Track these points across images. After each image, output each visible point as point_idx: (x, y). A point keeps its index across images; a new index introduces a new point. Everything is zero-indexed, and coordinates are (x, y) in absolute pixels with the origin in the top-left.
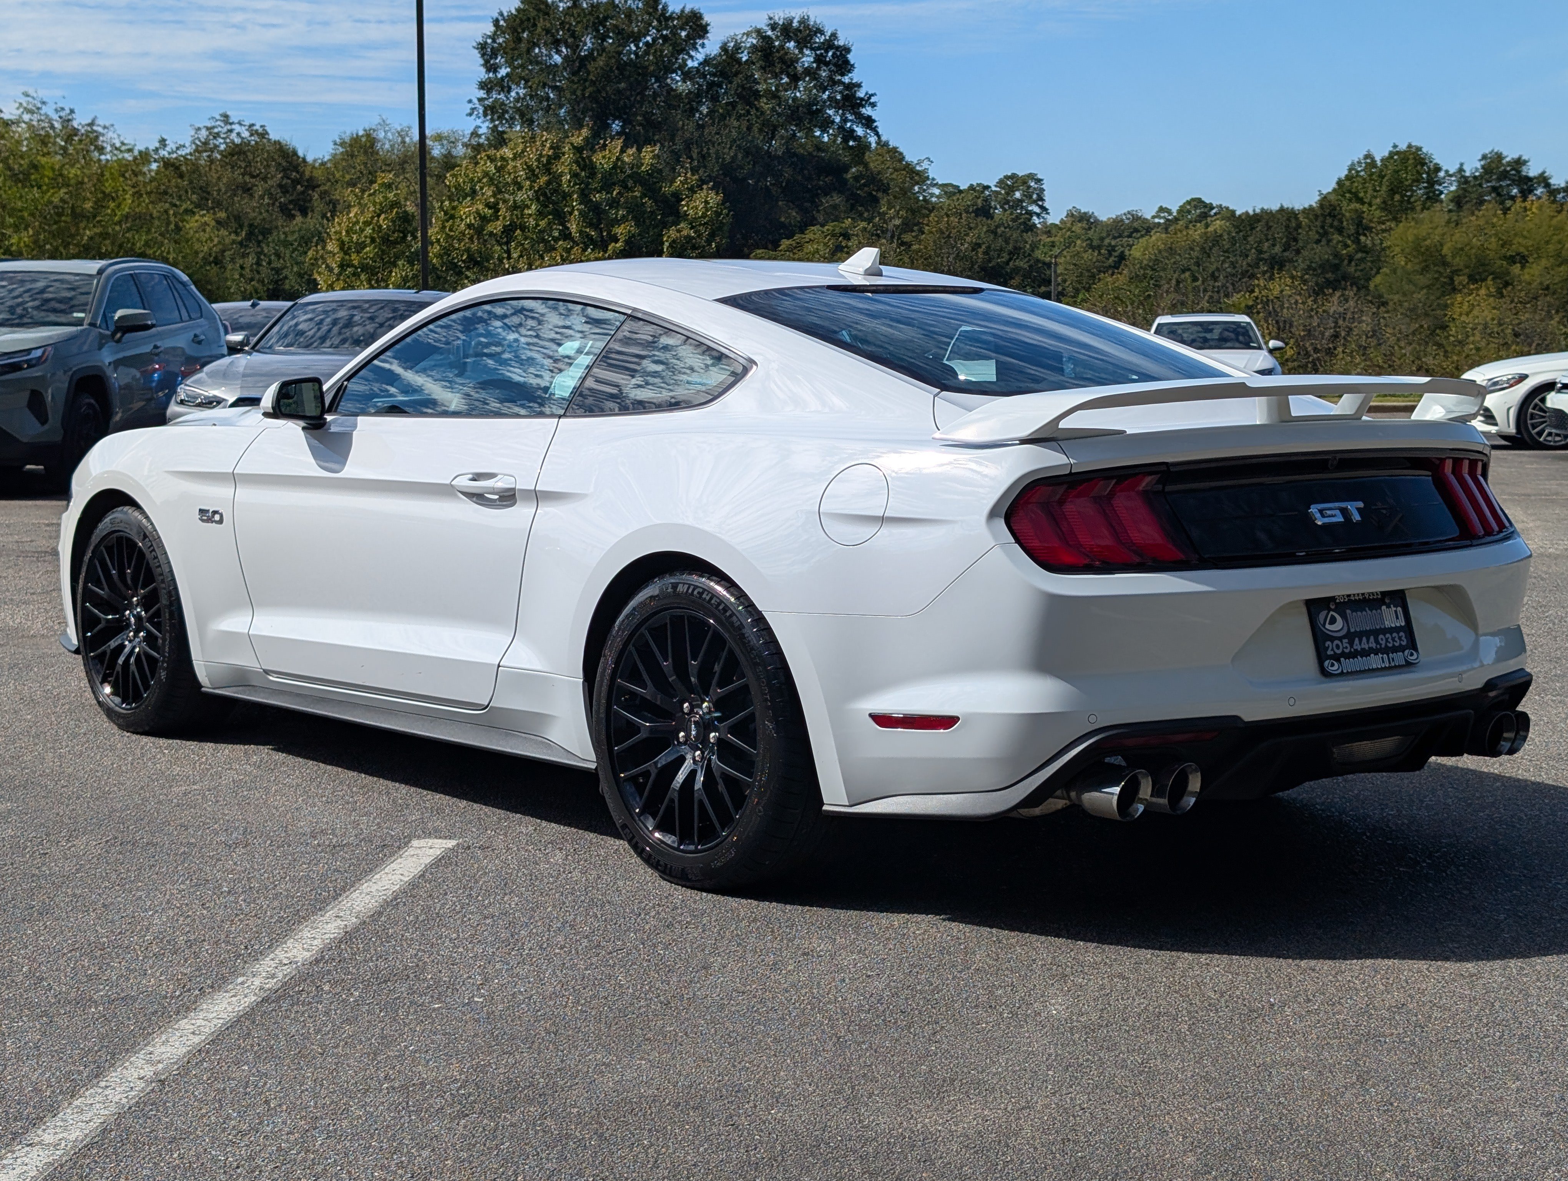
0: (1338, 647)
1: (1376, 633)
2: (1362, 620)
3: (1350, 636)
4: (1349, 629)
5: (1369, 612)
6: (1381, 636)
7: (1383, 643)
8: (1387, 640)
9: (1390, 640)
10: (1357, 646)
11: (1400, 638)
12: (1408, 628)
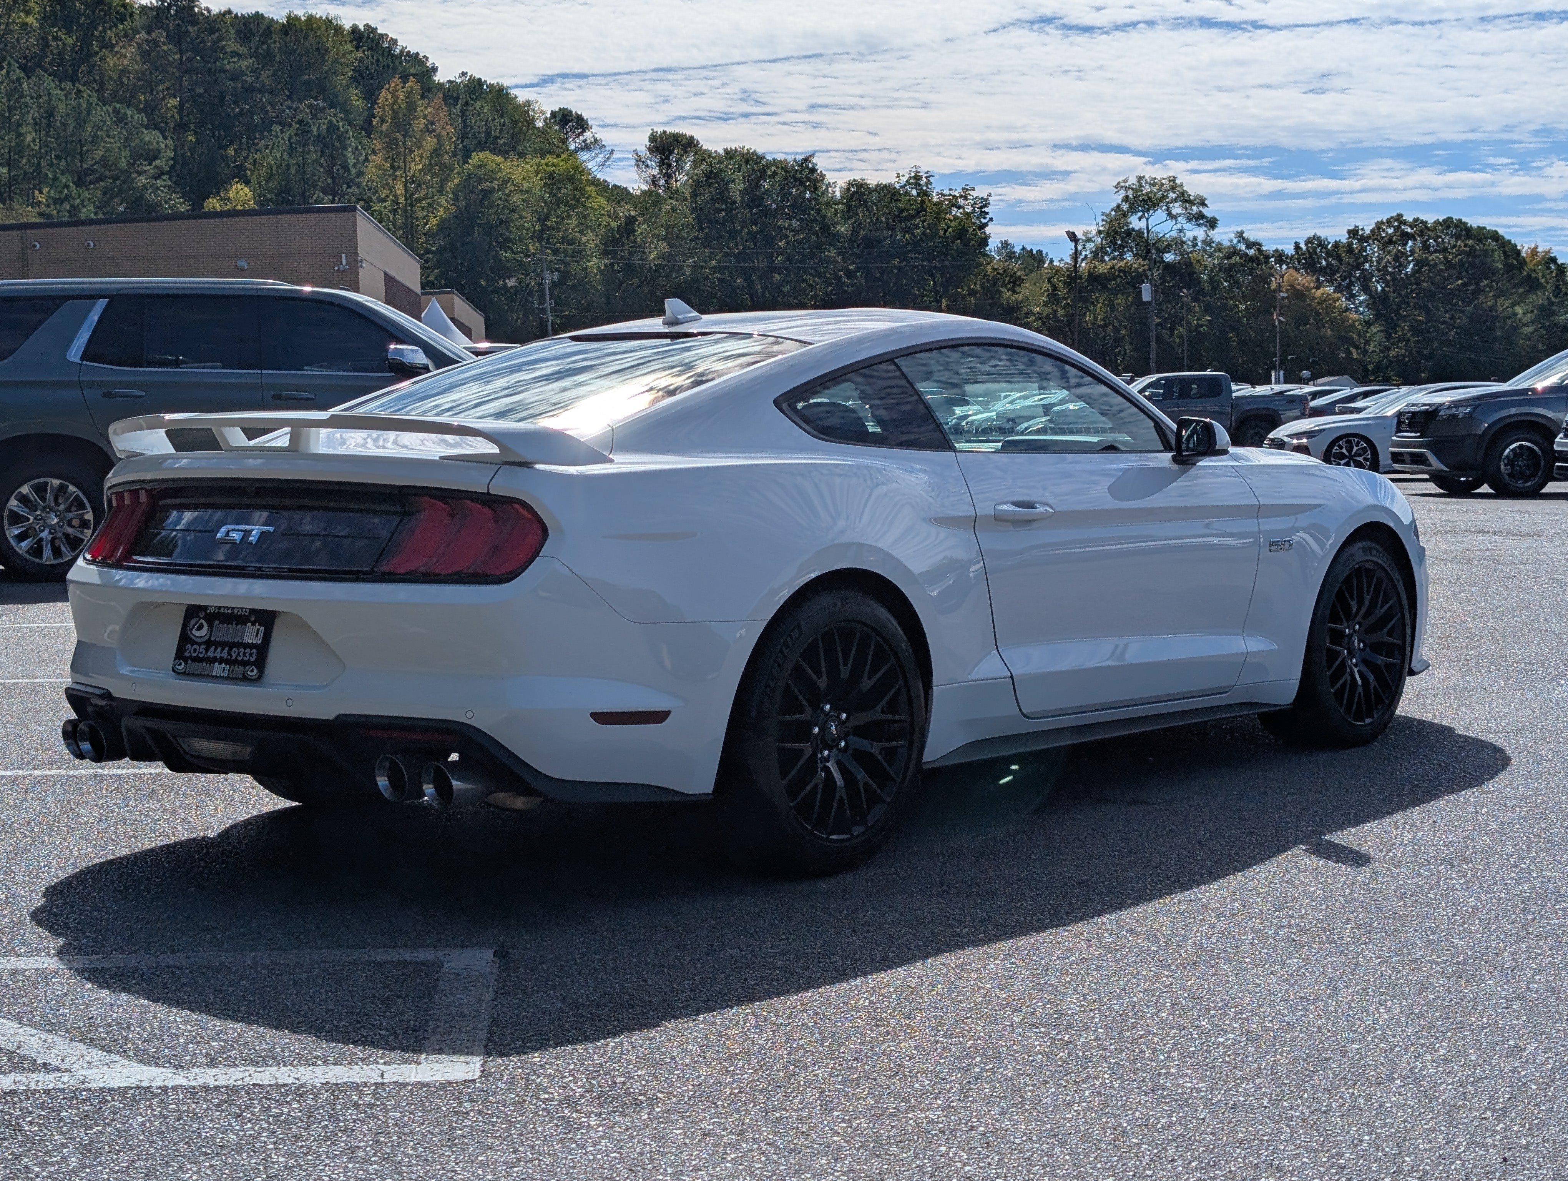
0: (195, 651)
1: (231, 645)
2: (223, 633)
3: (209, 644)
4: (210, 637)
5: (234, 626)
6: (235, 649)
7: (234, 656)
8: (239, 653)
9: (241, 654)
10: (211, 654)
11: (251, 654)
12: (263, 649)
